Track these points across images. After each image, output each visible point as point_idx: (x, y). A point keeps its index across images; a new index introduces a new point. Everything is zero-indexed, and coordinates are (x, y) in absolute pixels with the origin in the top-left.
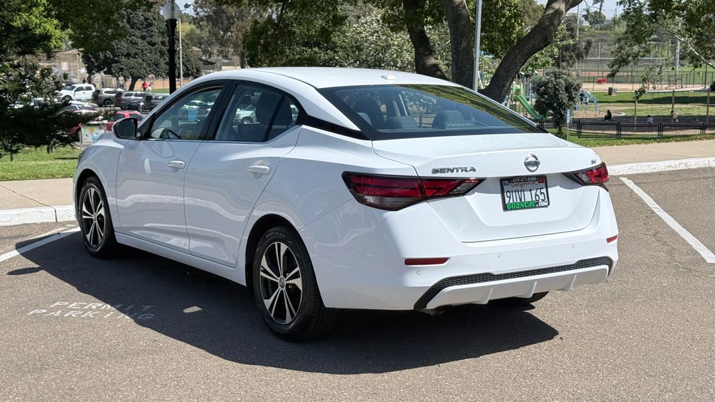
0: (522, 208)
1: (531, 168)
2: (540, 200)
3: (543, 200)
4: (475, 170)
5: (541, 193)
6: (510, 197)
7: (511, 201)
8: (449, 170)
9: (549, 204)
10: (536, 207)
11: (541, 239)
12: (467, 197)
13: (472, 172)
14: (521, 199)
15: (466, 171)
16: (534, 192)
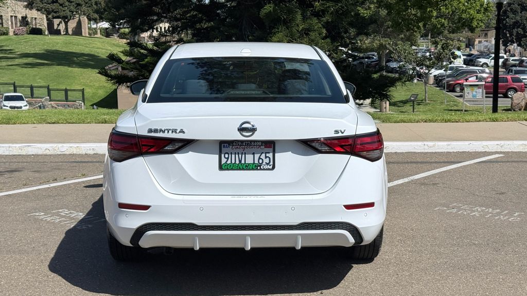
0: (240, 169)
1: (244, 134)
2: (264, 163)
3: (267, 164)
4: (184, 132)
5: (266, 157)
6: (228, 158)
7: (229, 162)
8: (161, 130)
9: (274, 167)
10: (257, 169)
11: (259, 198)
12: (176, 155)
13: (181, 134)
14: (240, 161)
15: (176, 132)
16: (257, 156)
